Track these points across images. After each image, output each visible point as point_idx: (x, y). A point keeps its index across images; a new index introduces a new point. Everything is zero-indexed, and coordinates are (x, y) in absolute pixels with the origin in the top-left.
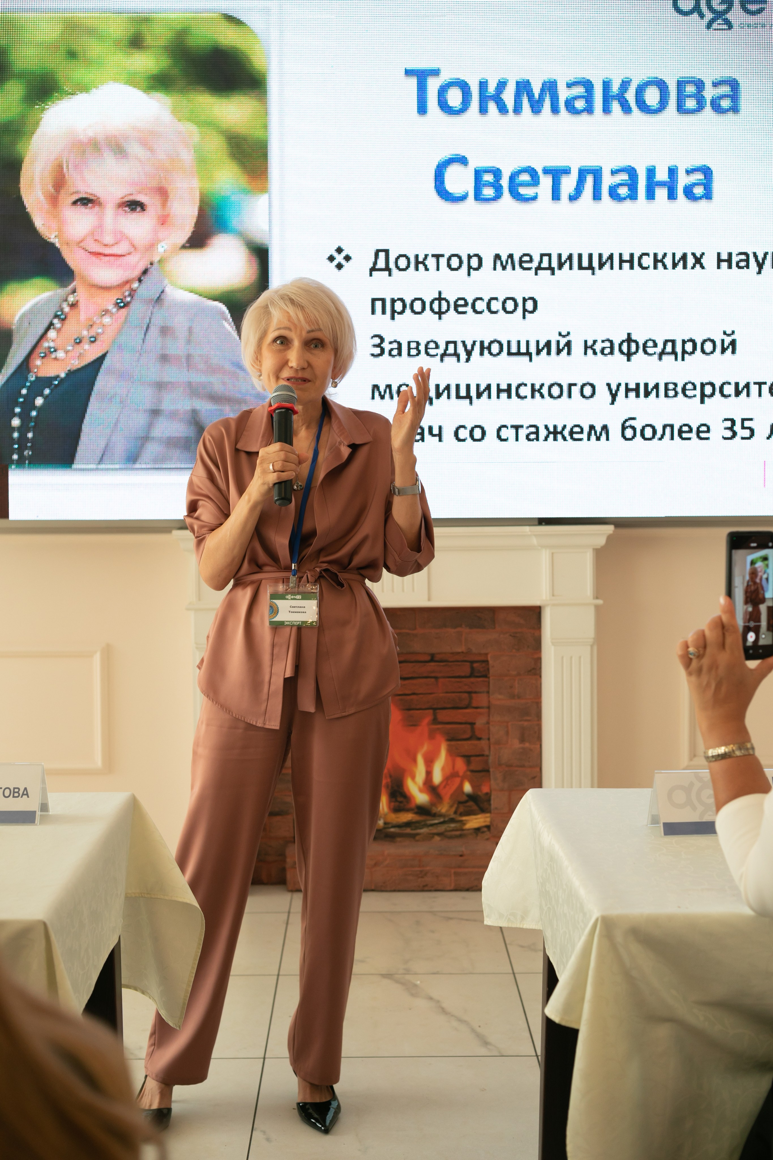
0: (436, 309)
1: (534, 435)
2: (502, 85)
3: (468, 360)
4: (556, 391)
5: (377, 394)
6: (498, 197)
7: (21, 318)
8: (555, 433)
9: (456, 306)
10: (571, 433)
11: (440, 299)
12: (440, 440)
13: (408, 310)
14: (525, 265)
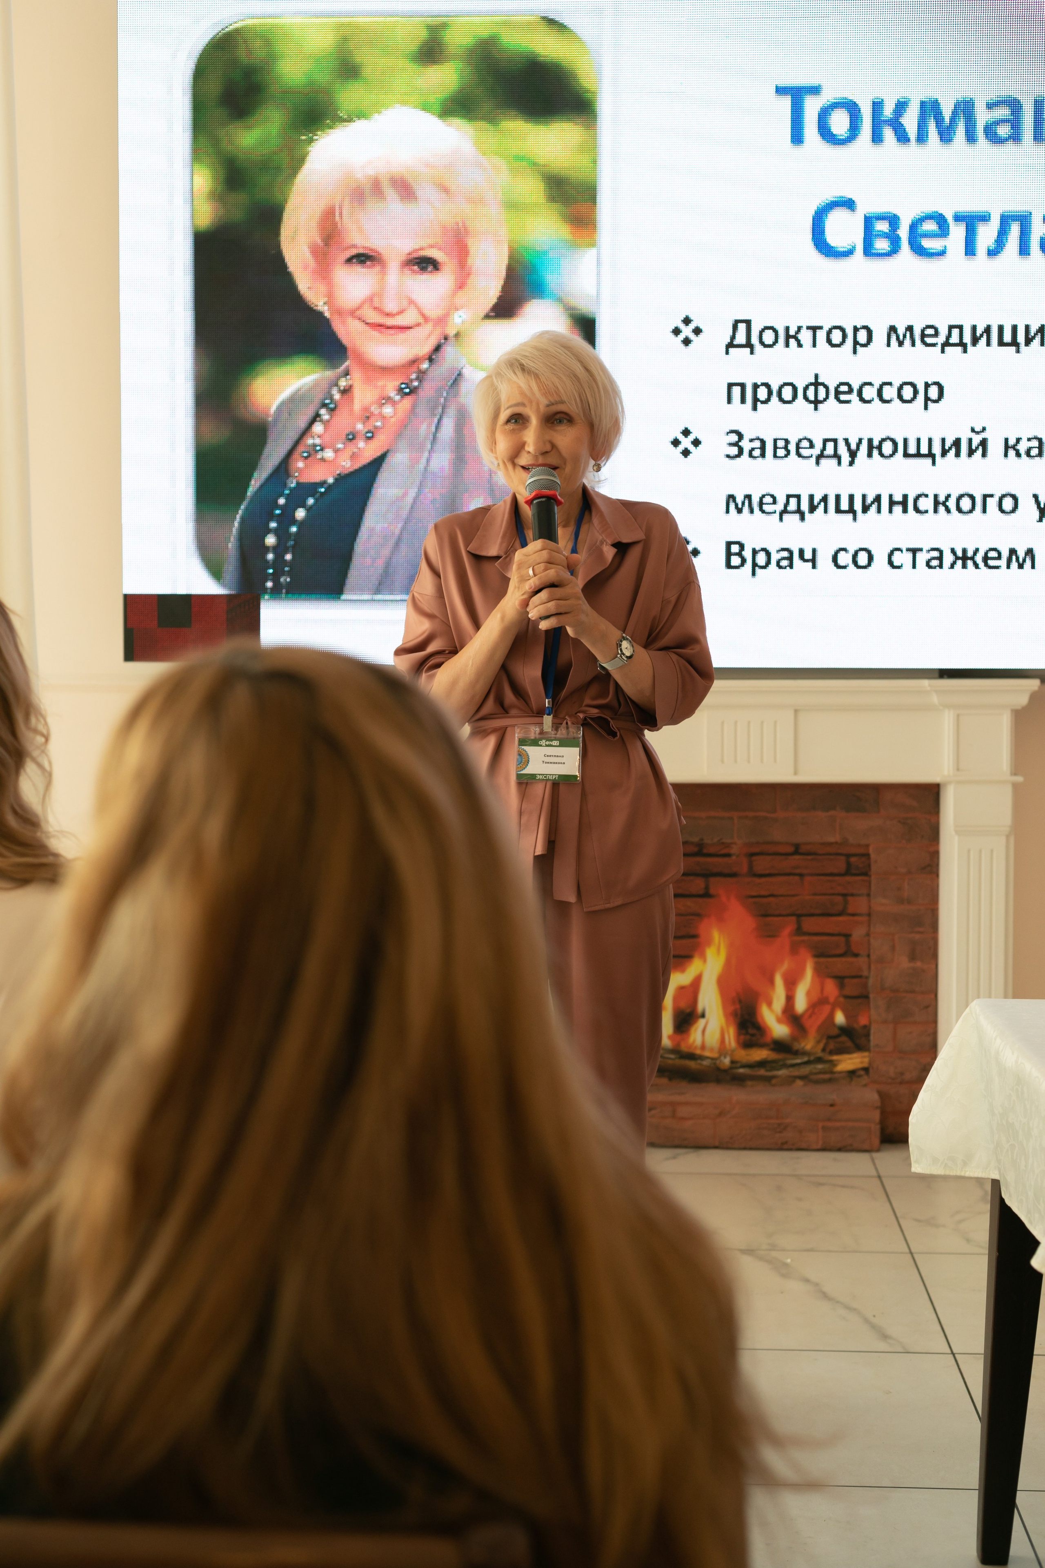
0: (812, 398)
1: (937, 560)
2: (901, 106)
3: (851, 463)
4: (966, 504)
5: (732, 506)
6: (895, 250)
7: (279, 409)
8: (965, 558)
9: (837, 393)
10: (986, 559)
11: (816, 384)
12: (814, 567)
13: (775, 398)
14: (929, 340)
